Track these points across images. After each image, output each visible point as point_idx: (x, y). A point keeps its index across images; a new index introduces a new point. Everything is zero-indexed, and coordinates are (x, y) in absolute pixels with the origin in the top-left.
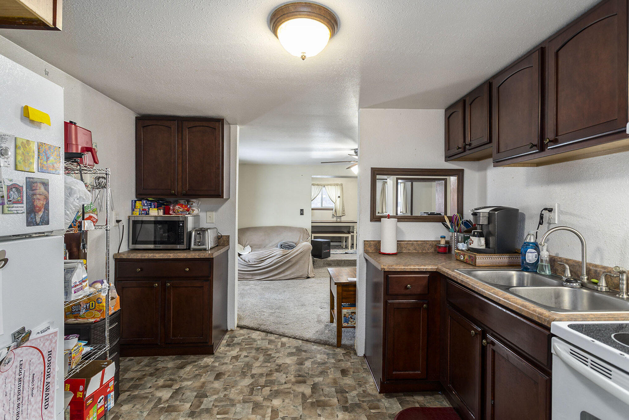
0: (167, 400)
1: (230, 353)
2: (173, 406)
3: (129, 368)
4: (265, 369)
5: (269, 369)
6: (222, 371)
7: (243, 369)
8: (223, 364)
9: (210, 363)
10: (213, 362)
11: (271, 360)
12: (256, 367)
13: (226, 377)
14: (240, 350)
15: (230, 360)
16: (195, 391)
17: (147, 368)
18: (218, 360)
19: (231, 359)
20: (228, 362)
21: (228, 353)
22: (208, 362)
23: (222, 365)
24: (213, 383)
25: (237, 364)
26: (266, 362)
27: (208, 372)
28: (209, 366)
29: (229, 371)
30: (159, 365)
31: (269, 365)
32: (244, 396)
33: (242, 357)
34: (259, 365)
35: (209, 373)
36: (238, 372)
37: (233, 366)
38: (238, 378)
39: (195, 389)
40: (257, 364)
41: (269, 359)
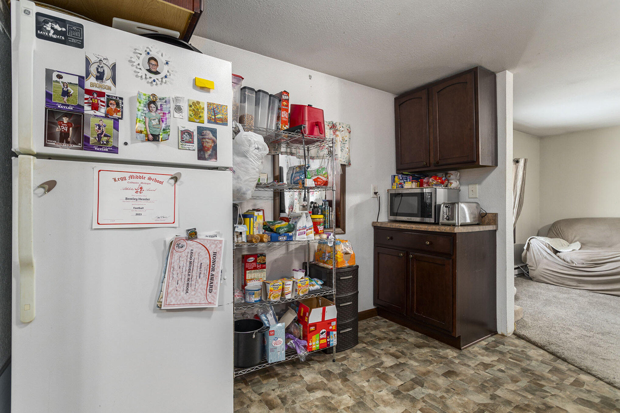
0: (386, 368)
1: (481, 358)
2: (387, 375)
3: (380, 327)
4: (519, 398)
5: (526, 403)
6: (457, 371)
7: (486, 381)
8: (465, 365)
9: (450, 357)
10: (455, 357)
11: (537, 393)
12: (506, 389)
13: (458, 379)
14: (498, 361)
15: (476, 364)
16: (415, 374)
17: (391, 334)
18: (462, 358)
19: (479, 364)
20: (473, 365)
21: (480, 357)
22: (449, 354)
23: (462, 365)
24: (438, 377)
25: (482, 372)
26: (528, 392)
27: (441, 363)
28: (448, 359)
29: (465, 375)
30: (402, 335)
31: (530, 396)
32: (465, 411)
33: (495, 368)
34: (513, 389)
35: (442, 365)
36: (477, 382)
37: (476, 373)
38: (471, 389)
39: (417, 373)
40: (512, 387)
41: (536, 390)
